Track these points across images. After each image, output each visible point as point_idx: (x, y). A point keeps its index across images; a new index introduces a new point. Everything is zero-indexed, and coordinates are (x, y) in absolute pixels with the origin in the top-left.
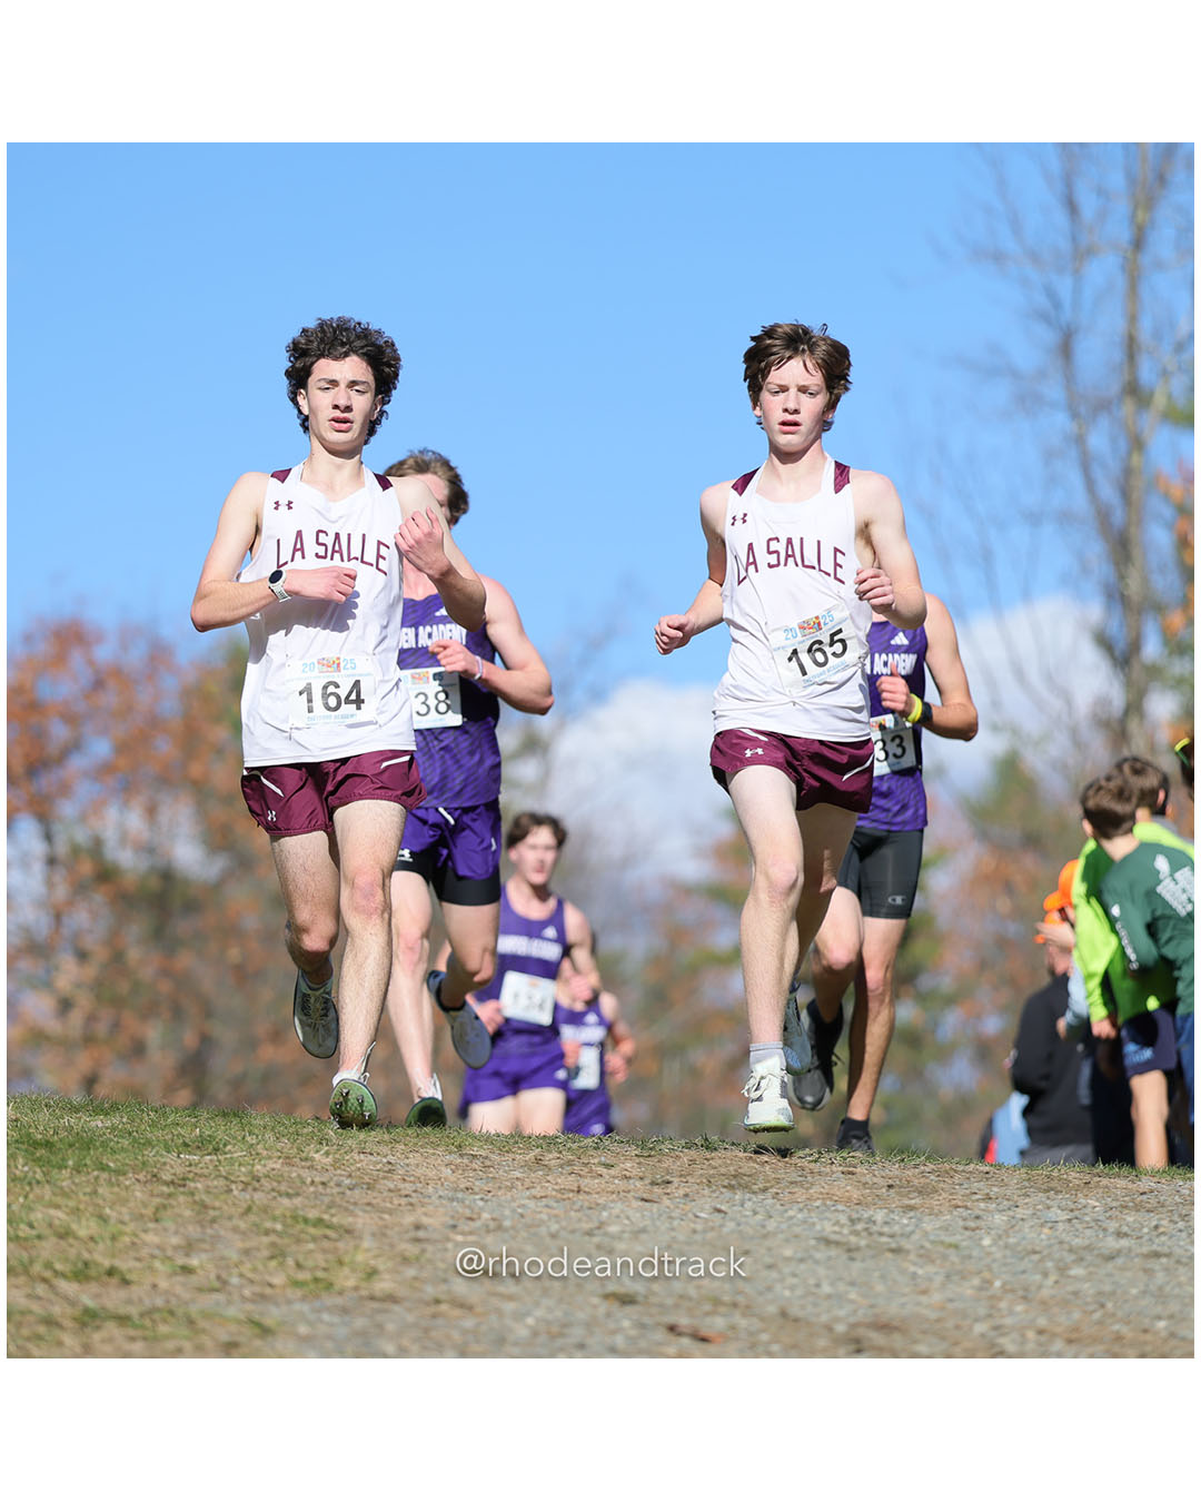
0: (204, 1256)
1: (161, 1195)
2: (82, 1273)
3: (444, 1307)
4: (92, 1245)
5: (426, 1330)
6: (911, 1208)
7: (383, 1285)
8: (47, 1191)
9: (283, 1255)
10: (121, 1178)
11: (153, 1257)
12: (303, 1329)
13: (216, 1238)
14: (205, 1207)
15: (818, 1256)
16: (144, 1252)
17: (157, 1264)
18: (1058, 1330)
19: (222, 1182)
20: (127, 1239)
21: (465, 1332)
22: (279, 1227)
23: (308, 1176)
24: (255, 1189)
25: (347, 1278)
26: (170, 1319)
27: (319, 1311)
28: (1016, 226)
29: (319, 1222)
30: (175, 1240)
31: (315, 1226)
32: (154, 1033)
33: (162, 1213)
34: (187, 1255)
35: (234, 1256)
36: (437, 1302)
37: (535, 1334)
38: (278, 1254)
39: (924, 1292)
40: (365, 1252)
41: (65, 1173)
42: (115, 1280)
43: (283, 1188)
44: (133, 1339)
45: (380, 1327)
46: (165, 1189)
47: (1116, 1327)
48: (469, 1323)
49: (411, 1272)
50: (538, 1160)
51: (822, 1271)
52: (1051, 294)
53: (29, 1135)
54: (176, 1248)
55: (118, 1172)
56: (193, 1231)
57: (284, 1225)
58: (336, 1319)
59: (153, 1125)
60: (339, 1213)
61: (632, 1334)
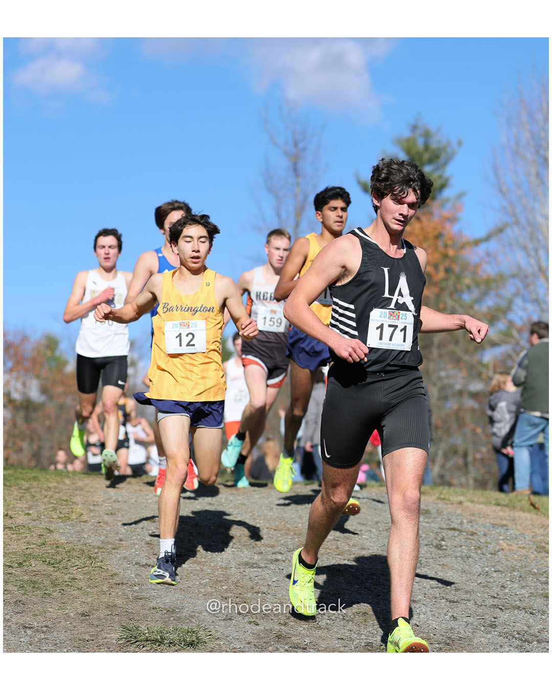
0: (34, 510)
1: (22, 493)
3: (101, 524)
5: (96, 531)
6: (232, 494)
7: (85, 518)
9: (56, 510)
10: (11, 488)
11: (19, 511)
12: (61, 531)
13: (37, 506)
14: (34, 496)
16: (17, 509)
17: (20, 513)
18: (273, 527)
19: (39, 489)
20: (12, 505)
21: (108, 531)
22: (55, 502)
23: (64, 487)
24: (49, 491)
25: (74, 516)
26: (24, 528)
27: (66, 526)
29: (66, 501)
30: (26, 506)
31: (65, 501)
32: (25, 445)
33: (22, 499)
34: (29, 510)
35: (42, 510)
36: (100, 523)
38: (55, 509)
40: (79, 508)
42: (8, 517)
43: (57, 491)
44: (13, 534)
45: (83, 530)
46: (23, 491)
47: (288, 526)
48: (108, 528)
49: (92, 514)
54: (26, 508)
55: (10, 486)
56: (31, 503)
57: (56, 501)
58: (71, 528)
59: (21, 473)
60: (72, 497)
61: (154, 531)
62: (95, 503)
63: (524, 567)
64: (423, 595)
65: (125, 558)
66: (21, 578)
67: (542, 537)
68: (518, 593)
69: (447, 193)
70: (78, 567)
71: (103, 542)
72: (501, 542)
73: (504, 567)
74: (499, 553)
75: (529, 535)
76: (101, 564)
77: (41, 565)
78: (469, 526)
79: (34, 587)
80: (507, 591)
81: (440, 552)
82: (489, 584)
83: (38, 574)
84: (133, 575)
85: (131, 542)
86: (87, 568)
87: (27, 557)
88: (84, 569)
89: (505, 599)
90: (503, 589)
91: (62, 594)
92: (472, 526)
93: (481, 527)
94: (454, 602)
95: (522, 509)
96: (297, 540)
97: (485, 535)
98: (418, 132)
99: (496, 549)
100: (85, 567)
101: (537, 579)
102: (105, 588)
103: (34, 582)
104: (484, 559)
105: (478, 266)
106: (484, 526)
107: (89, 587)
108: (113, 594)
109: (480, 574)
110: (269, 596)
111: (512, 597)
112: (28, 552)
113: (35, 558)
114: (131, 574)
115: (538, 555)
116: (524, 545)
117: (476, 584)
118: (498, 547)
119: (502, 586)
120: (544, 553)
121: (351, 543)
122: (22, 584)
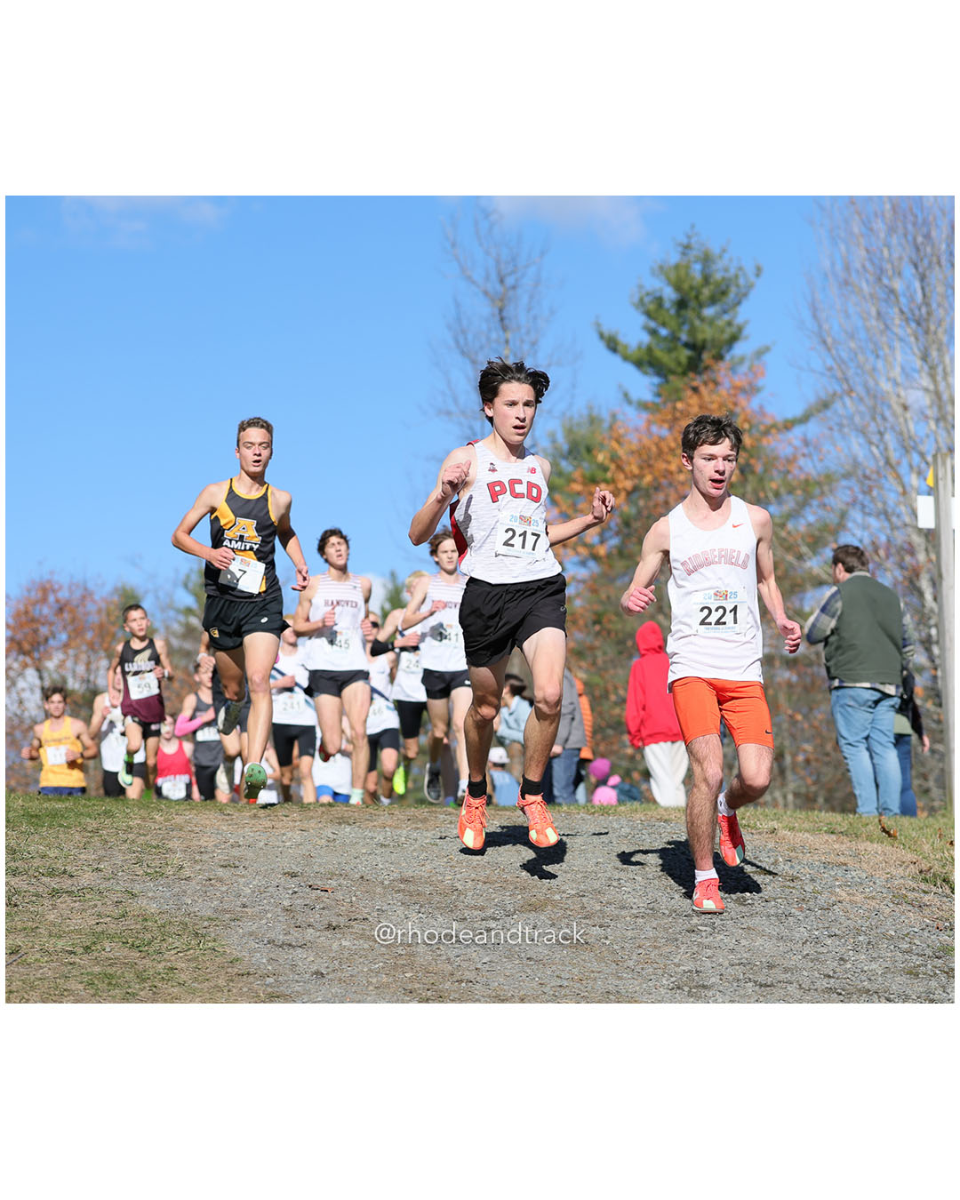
0: (106, 863)
1: (87, 837)
2: (51, 873)
3: (212, 882)
4: (56, 860)
5: (205, 892)
6: (418, 828)
7: (187, 873)
8: (37, 838)
9: (142, 862)
10: (69, 830)
13: (111, 856)
14: (107, 842)
15: (377, 852)
16: (80, 862)
17: (86, 868)
19: (114, 830)
20: (72, 857)
21: (223, 892)
22: (139, 849)
23: (153, 826)
24: (130, 833)
25: (169, 871)
26: (92, 892)
27: (157, 886)
28: (455, 400)
29: (157, 847)
30: (93, 857)
31: (155, 848)
33: (88, 845)
34: (99, 863)
36: (210, 880)
37: (254, 892)
38: (139, 862)
39: (423, 865)
40: (177, 858)
41: (45, 829)
42: (66, 876)
43: (141, 832)
44: (75, 902)
45: (185, 892)
46: (89, 834)
48: (224, 889)
49: (198, 867)
50: (255, 815)
51: (379, 859)
52: (471, 428)
53: (28, 812)
54: (94, 860)
55: (68, 827)
56: (102, 853)
57: (142, 848)
58: (165, 889)
60: (167, 842)
61: (296, 890)
62: (202, 850)
63: (874, 927)
64: (719, 977)
65: (251, 934)
66: (89, 970)
67: (902, 881)
68: (866, 968)
69: (739, 349)
70: (178, 950)
71: (216, 910)
72: (837, 890)
73: (844, 930)
74: (835, 907)
75: (881, 878)
76: (213, 944)
77: (119, 948)
78: (786, 868)
79: (110, 984)
80: (849, 966)
81: (744, 909)
82: (821, 956)
83: (116, 963)
84: (264, 961)
85: (261, 908)
86: (192, 951)
87: (98, 936)
88: (188, 953)
89: (845, 979)
90: (842, 963)
91: (154, 993)
92: (792, 867)
93: (806, 867)
94: (766, 986)
95: (870, 838)
96: (520, 897)
97: (812, 880)
98: (693, 254)
99: (831, 902)
100: (189, 949)
101: (895, 947)
102: (221, 982)
103: (110, 977)
104: (813, 918)
105: (791, 461)
106: (811, 866)
107: (196, 980)
108: (234, 991)
109: (807, 940)
110: (478, 986)
111: (857, 975)
112: (99, 929)
113: (111, 937)
114: (262, 958)
115: (896, 909)
116: (874, 893)
117: (800, 957)
118: (834, 898)
119: (841, 959)
120: (904, 904)
121: (604, 900)
122: (91, 980)
